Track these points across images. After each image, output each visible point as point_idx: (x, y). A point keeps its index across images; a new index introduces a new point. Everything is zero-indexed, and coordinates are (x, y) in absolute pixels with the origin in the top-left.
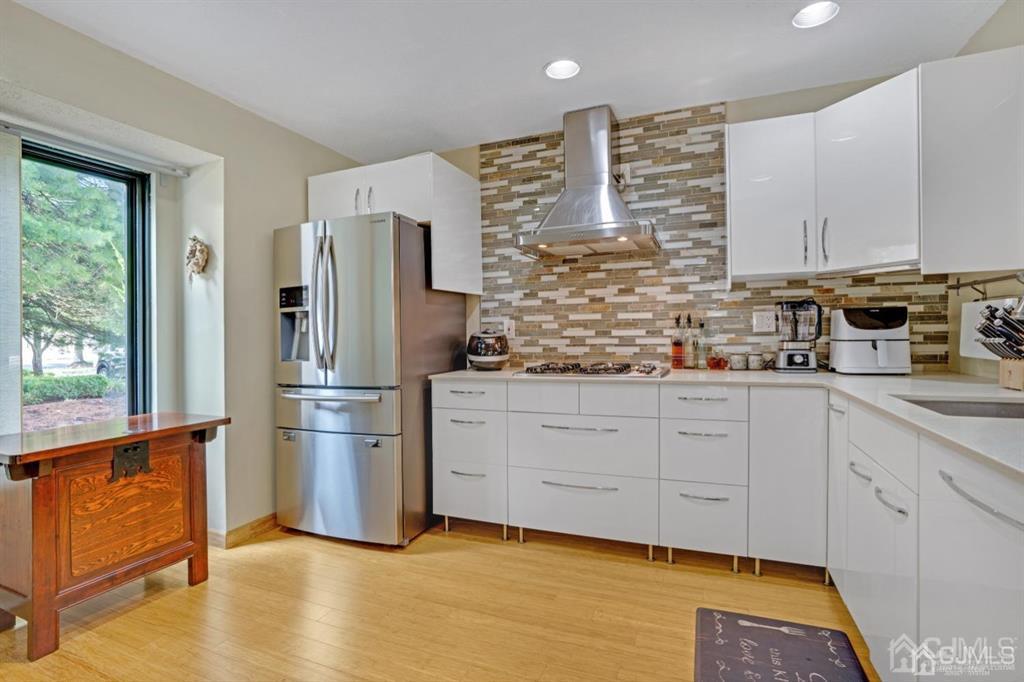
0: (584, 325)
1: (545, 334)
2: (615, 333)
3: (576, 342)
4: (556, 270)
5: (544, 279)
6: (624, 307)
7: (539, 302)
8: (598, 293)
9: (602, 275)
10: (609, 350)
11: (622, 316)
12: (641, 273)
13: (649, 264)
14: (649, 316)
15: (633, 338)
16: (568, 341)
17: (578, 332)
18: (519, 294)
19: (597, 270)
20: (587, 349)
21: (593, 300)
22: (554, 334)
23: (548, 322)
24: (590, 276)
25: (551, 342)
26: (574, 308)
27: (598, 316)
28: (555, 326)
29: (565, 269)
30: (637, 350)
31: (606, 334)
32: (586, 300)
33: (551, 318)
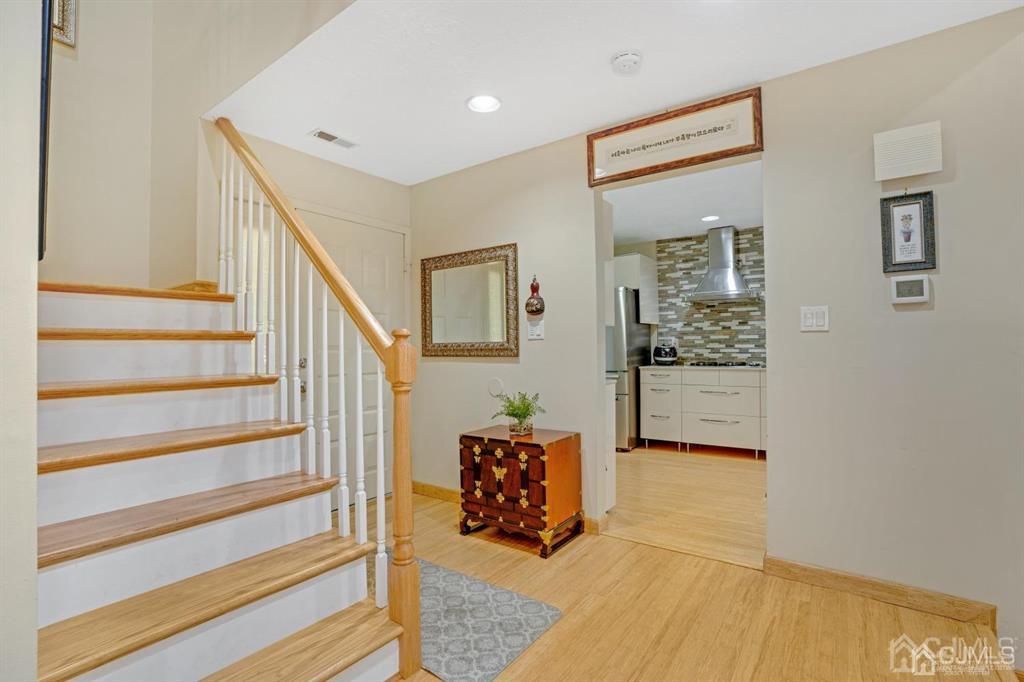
0: (719, 341)
1: (696, 346)
2: (736, 346)
3: (714, 351)
4: (702, 311)
5: (695, 316)
6: (742, 332)
7: (692, 329)
8: (727, 324)
9: (729, 314)
10: (734, 355)
11: (741, 337)
12: (752, 314)
13: (756, 308)
14: (757, 337)
15: (748, 349)
16: (709, 351)
17: (716, 345)
18: (681, 324)
19: (727, 311)
20: (721, 355)
21: (724, 328)
22: (700, 346)
23: (699, 340)
24: (723, 315)
25: (700, 351)
26: (713, 332)
27: (727, 337)
28: (702, 342)
29: (708, 311)
30: (750, 355)
31: (732, 346)
32: (720, 328)
33: (699, 337)
